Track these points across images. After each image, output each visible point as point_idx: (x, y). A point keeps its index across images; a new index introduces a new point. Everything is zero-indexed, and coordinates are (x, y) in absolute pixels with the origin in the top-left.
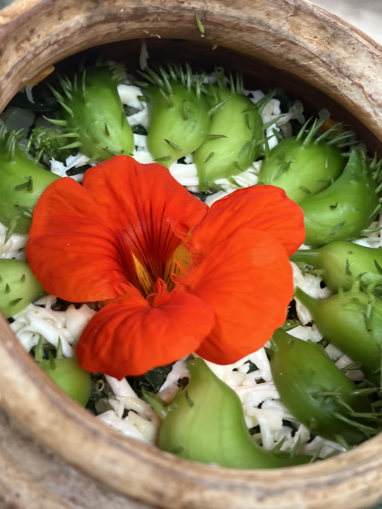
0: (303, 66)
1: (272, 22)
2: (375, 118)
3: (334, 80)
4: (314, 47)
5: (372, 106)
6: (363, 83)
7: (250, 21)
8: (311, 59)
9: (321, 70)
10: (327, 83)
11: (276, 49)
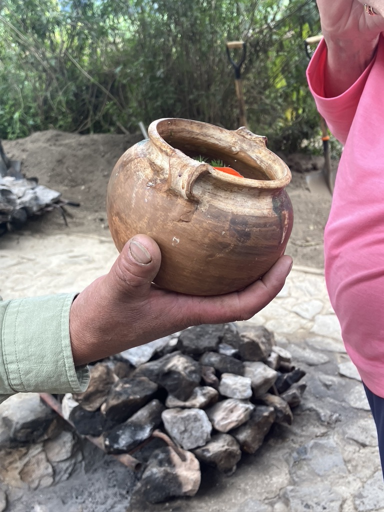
0: (196, 138)
1: (186, 128)
2: (220, 144)
3: (205, 139)
4: (198, 131)
5: (218, 141)
6: (213, 136)
7: (182, 129)
8: (198, 135)
9: (201, 137)
10: (203, 141)
11: (188, 136)
